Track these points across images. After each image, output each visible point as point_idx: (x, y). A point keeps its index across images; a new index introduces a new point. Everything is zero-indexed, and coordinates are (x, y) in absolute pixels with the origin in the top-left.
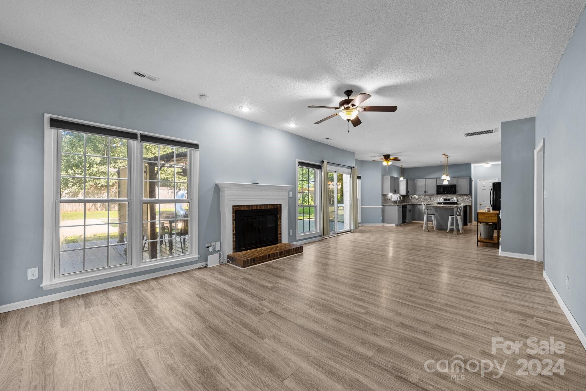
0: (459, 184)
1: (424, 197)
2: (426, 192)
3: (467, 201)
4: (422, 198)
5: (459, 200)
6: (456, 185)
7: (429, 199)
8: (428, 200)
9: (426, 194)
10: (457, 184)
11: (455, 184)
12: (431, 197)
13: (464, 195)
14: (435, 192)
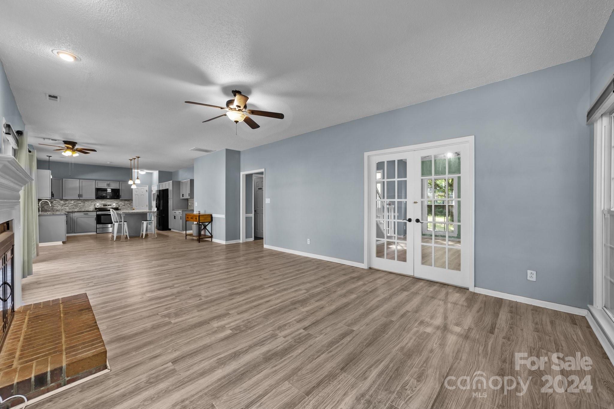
0: (122, 188)
1: (75, 202)
2: (80, 196)
3: (129, 207)
4: (71, 203)
5: (120, 206)
6: (119, 190)
7: (82, 204)
8: (80, 206)
9: (81, 198)
10: (120, 188)
11: (119, 188)
12: (84, 203)
13: (126, 200)
14: (94, 196)
